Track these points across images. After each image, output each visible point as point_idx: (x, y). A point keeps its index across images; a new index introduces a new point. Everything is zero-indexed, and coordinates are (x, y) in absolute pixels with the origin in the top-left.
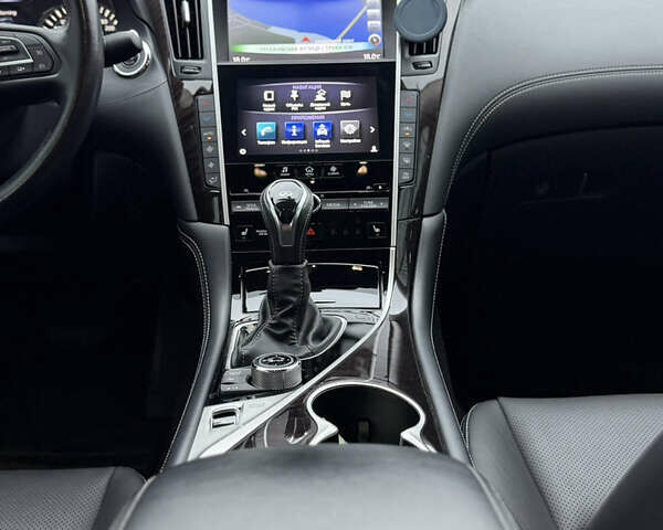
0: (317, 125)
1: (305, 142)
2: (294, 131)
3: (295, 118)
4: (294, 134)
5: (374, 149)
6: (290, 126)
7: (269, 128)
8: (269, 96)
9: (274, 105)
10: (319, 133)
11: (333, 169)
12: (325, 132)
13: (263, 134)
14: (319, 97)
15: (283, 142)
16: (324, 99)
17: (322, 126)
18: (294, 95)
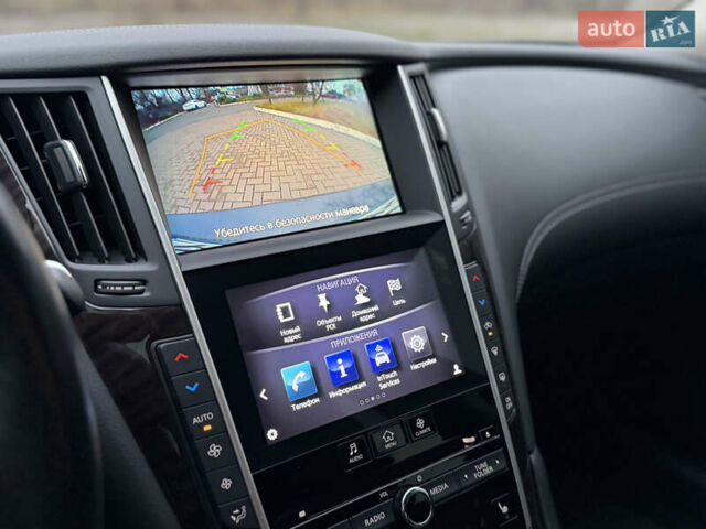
0: (371, 348)
2: (342, 368)
4: (344, 374)
6: (332, 360)
8: (285, 312)
11: (420, 423)
16: (367, 300)
18: (324, 302)
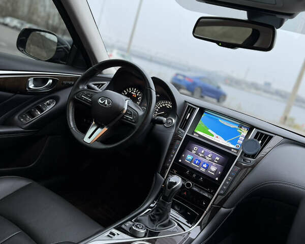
1: (198, 166)
3: (199, 158)
5: (217, 179)
7: (191, 158)
9: (196, 152)
10: (204, 166)
13: (188, 158)
14: (209, 156)
15: (192, 163)
17: (206, 164)
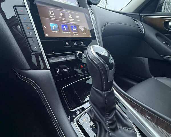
1: (70, 32)
3: (64, 23)
5: (90, 36)
7: (55, 26)
9: (55, 17)
12: (75, 29)
13: (53, 28)
15: (62, 32)
17: (74, 27)
